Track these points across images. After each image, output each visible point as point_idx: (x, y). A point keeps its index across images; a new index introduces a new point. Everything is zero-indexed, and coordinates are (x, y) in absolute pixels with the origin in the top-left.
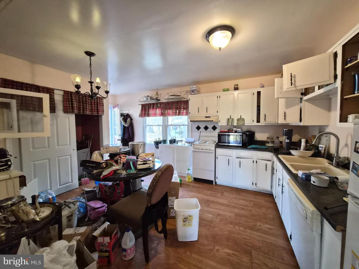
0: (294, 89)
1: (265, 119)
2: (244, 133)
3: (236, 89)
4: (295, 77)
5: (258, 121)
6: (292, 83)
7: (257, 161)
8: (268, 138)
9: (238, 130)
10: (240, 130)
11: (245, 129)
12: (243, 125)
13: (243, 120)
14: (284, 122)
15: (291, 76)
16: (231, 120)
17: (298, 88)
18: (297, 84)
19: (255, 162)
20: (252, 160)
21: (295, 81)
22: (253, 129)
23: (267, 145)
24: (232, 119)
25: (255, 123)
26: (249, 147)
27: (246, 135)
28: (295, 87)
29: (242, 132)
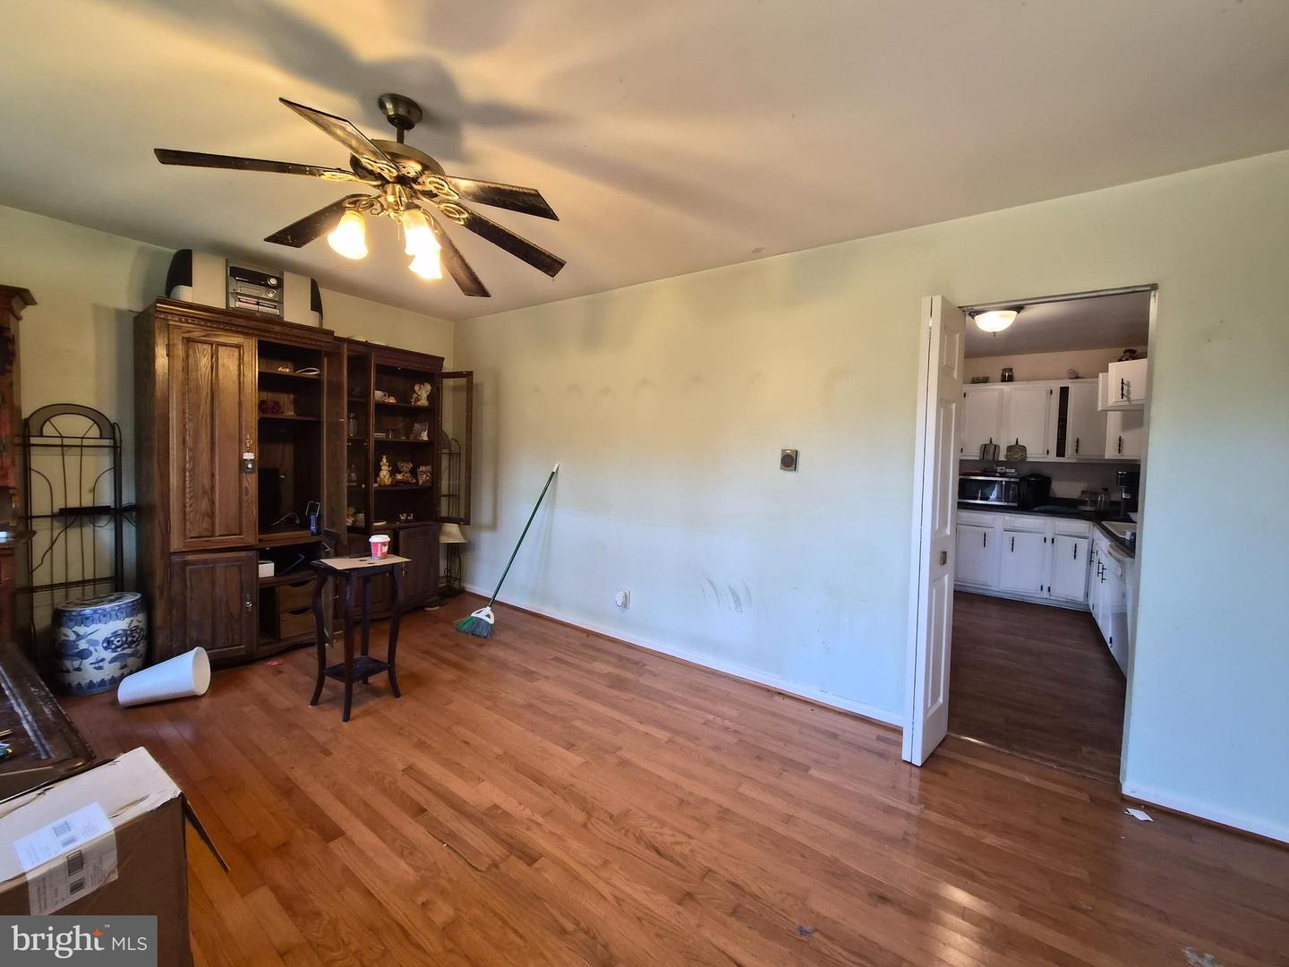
0: (1127, 403)
1: (1077, 450)
2: (1023, 479)
3: (1008, 377)
4: (1128, 385)
5: (1061, 452)
6: (1122, 394)
7: (1053, 539)
8: (1083, 492)
9: (1007, 470)
10: (1013, 471)
11: (1025, 471)
12: (1023, 460)
13: (1023, 449)
14: (1119, 457)
15: (1123, 383)
16: (993, 448)
17: (1133, 403)
18: (1132, 397)
19: (1049, 541)
20: (1041, 537)
21: (1129, 392)
22: (1046, 472)
23: (1083, 508)
24: (996, 446)
25: (1053, 458)
26: (1036, 509)
27: (1029, 481)
28: (1129, 400)
29: (1018, 474)
